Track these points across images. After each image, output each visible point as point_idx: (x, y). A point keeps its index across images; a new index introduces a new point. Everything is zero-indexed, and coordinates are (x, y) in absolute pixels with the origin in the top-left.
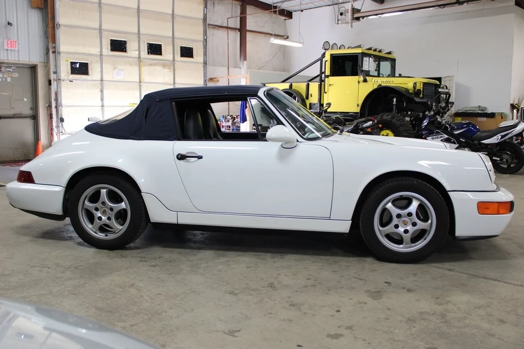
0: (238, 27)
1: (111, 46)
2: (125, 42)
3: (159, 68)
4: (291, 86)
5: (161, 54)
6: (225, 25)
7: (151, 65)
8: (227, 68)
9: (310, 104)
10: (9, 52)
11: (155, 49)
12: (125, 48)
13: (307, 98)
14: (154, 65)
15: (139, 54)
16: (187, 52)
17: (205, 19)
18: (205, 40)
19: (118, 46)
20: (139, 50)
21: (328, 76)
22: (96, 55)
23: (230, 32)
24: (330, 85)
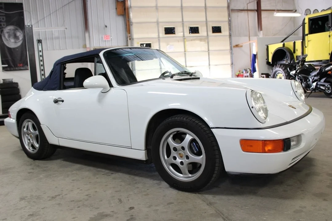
0: (256, 8)
1: (165, 32)
2: (174, 28)
3: (198, 42)
4: (284, 45)
5: (198, 33)
6: (246, 8)
7: (192, 40)
8: (248, 37)
9: (297, 56)
10: (106, 41)
11: (194, 30)
12: (174, 31)
13: (294, 52)
14: (194, 40)
15: (184, 34)
16: (217, 30)
17: (228, 7)
18: (229, 21)
19: (170, 31)
20: (183, 32)
21: (307, 35)
22: (156, 38)
23: (250, 13)
24: (309, 41)
